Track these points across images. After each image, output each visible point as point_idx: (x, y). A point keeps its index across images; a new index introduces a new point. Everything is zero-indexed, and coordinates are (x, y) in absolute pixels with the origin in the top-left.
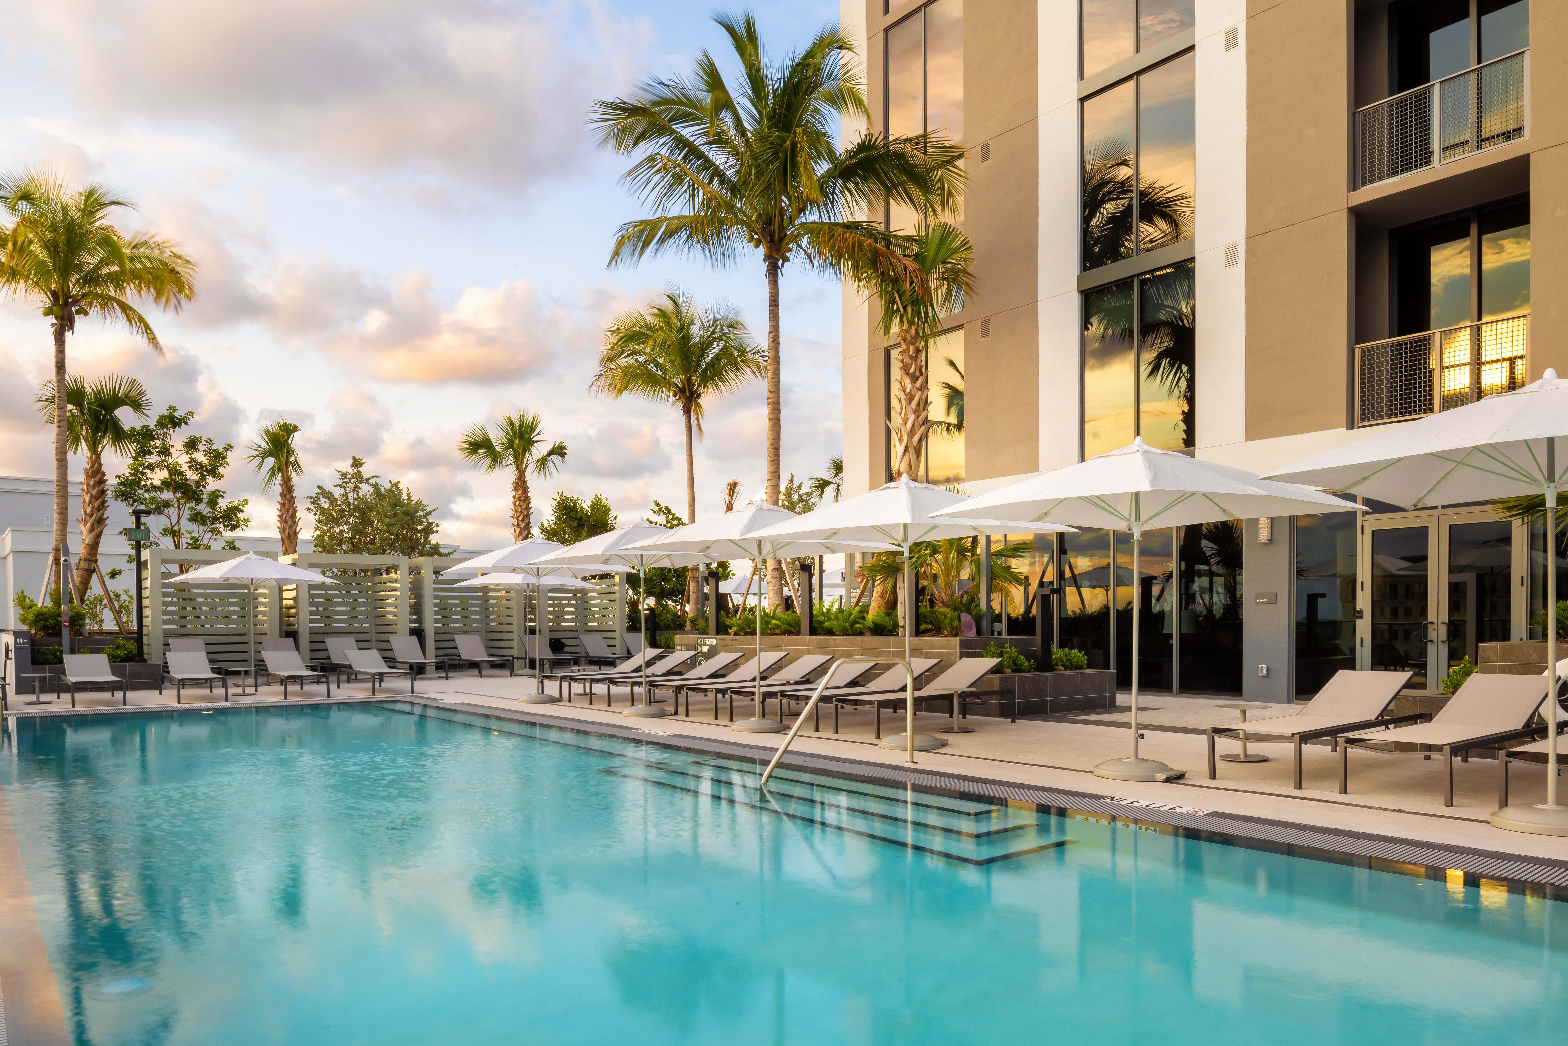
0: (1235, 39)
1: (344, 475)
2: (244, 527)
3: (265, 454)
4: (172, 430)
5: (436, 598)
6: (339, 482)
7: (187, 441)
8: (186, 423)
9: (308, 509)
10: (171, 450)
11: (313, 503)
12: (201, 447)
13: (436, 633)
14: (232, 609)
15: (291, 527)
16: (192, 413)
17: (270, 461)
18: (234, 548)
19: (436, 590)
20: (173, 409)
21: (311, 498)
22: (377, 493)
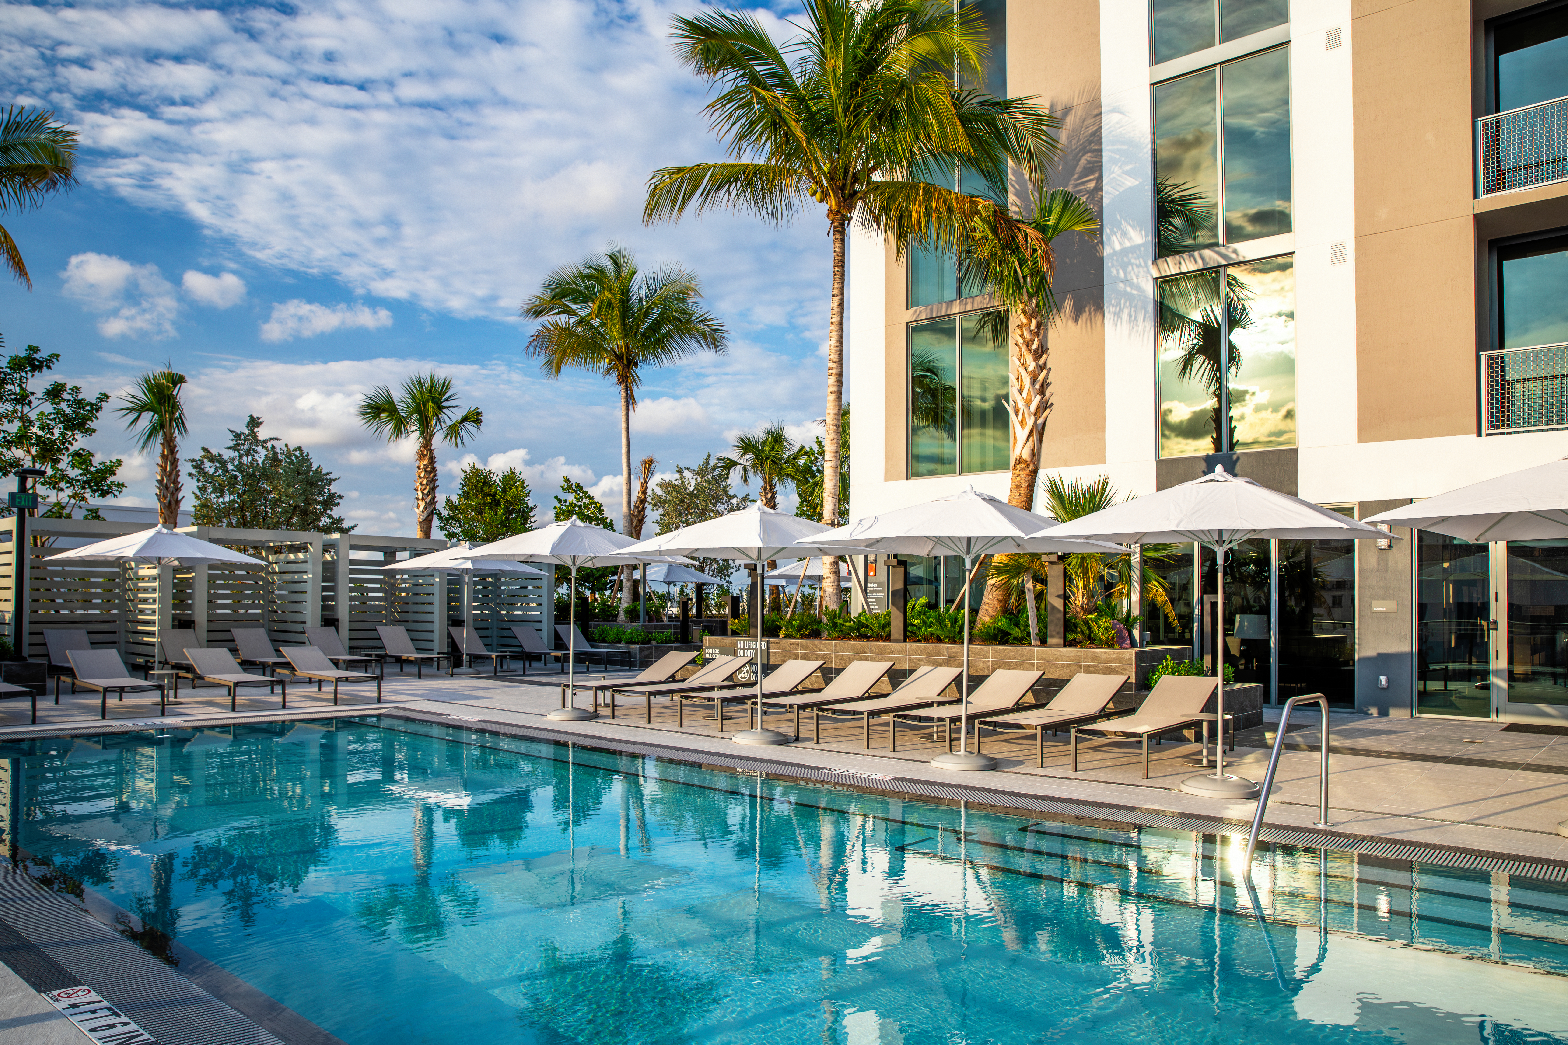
0: (1338, 38)
1: (238, 436)
2: (117, 493)
3: (142, 408)
4: (30, 375)
5: (352, 580)
6: (231, 444)
7: (50, 388)
8: (49, 367)
9: (190, 474)
10: (32, 398)
11: (195, 467)
12: (65, 396)
13: (350, 622)
14: (93, 590)
15: (172, 494)
16: (58, 356)
17: (149, 416)
18: (98, 517)
19: (352, 571)
20: (34, 349)
21: (193, 460)
22: (274, 459)
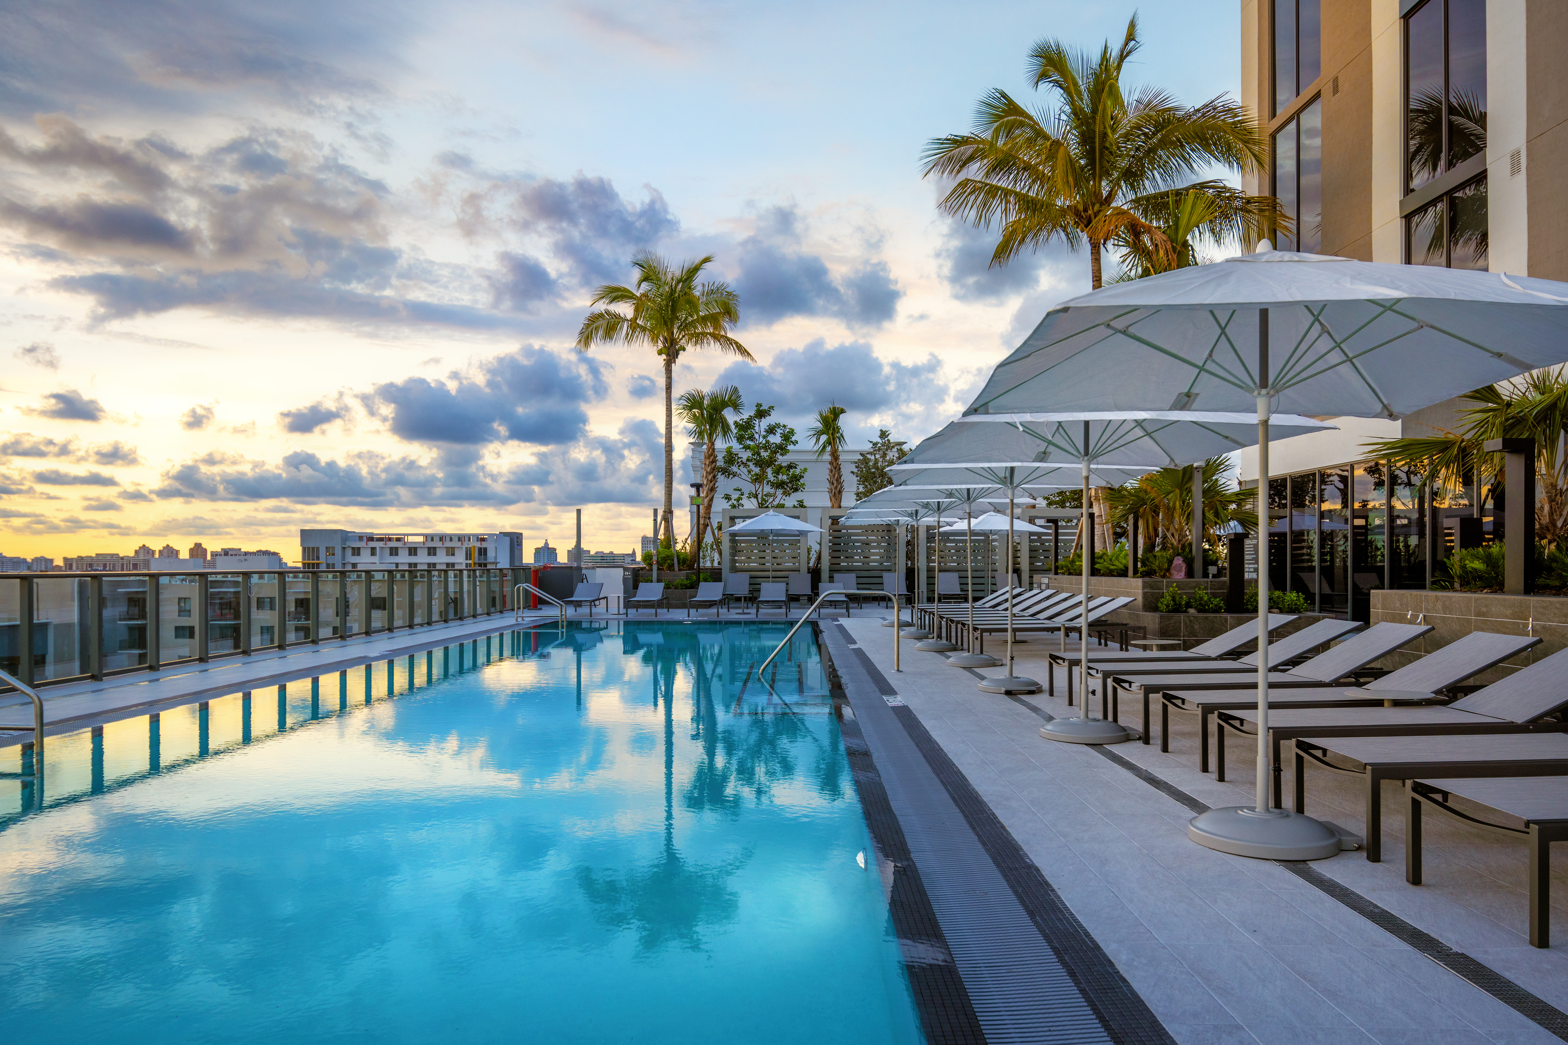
1: (875, 444)
3: (819, 434)
9: (852, 472)
17: (824, 438)
